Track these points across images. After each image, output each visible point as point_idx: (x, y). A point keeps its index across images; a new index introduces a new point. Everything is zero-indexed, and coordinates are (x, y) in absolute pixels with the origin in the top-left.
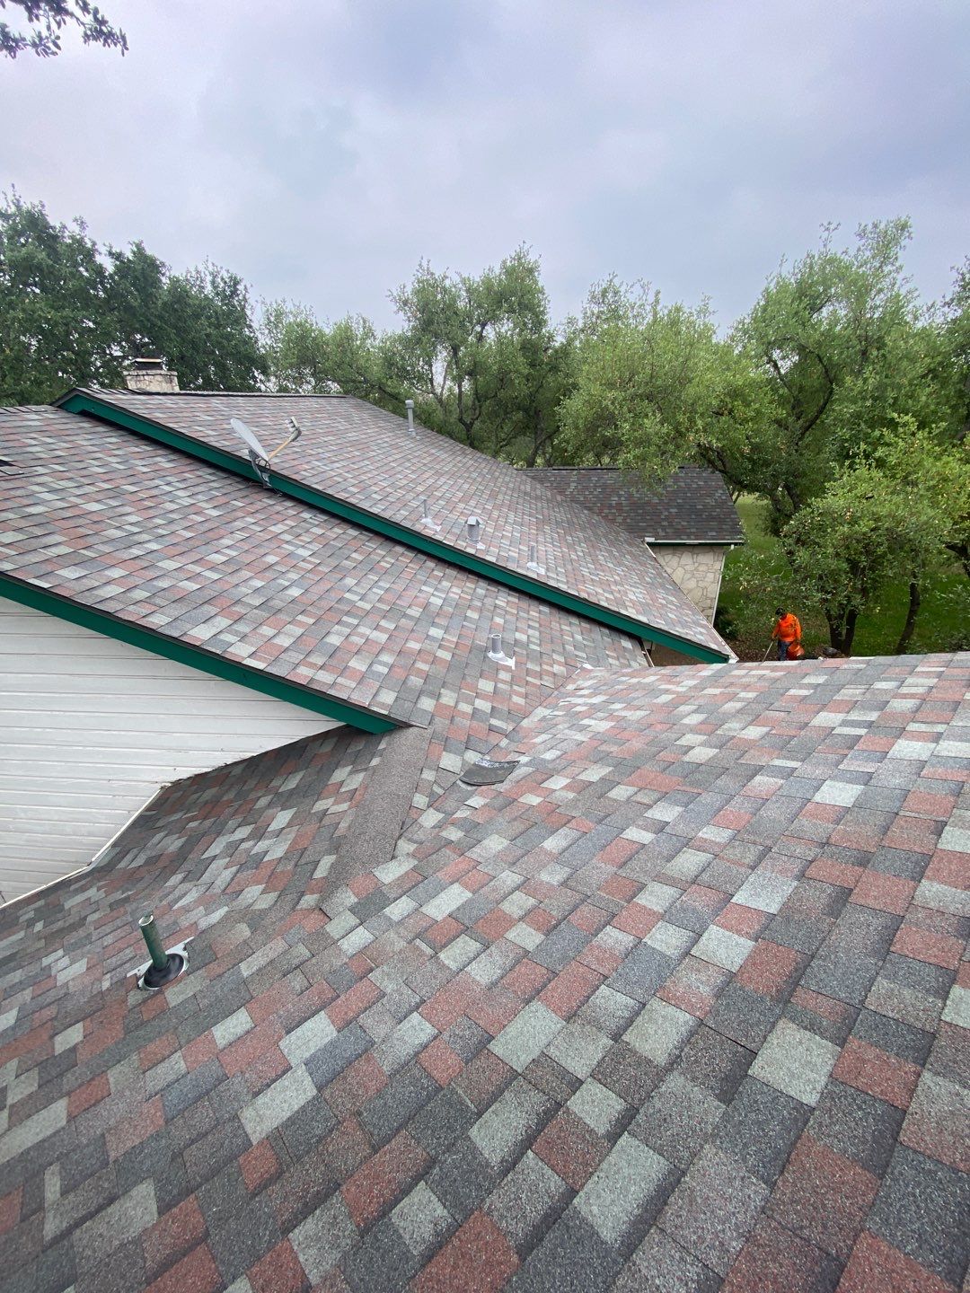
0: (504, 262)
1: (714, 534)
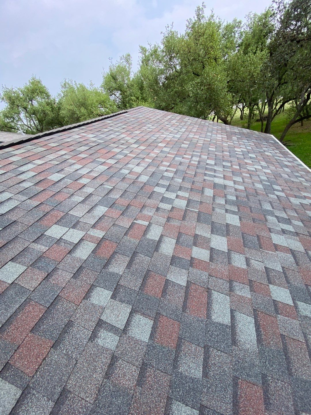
0: (29, 81)
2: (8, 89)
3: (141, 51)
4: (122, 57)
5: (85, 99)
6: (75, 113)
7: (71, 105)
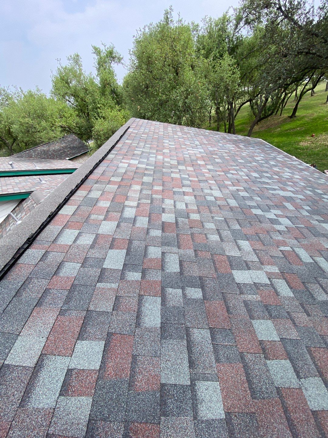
3: (94, 51)
4: (70, 57)
5: (44, 109)
6: (32, 126)
7: (24, 117)
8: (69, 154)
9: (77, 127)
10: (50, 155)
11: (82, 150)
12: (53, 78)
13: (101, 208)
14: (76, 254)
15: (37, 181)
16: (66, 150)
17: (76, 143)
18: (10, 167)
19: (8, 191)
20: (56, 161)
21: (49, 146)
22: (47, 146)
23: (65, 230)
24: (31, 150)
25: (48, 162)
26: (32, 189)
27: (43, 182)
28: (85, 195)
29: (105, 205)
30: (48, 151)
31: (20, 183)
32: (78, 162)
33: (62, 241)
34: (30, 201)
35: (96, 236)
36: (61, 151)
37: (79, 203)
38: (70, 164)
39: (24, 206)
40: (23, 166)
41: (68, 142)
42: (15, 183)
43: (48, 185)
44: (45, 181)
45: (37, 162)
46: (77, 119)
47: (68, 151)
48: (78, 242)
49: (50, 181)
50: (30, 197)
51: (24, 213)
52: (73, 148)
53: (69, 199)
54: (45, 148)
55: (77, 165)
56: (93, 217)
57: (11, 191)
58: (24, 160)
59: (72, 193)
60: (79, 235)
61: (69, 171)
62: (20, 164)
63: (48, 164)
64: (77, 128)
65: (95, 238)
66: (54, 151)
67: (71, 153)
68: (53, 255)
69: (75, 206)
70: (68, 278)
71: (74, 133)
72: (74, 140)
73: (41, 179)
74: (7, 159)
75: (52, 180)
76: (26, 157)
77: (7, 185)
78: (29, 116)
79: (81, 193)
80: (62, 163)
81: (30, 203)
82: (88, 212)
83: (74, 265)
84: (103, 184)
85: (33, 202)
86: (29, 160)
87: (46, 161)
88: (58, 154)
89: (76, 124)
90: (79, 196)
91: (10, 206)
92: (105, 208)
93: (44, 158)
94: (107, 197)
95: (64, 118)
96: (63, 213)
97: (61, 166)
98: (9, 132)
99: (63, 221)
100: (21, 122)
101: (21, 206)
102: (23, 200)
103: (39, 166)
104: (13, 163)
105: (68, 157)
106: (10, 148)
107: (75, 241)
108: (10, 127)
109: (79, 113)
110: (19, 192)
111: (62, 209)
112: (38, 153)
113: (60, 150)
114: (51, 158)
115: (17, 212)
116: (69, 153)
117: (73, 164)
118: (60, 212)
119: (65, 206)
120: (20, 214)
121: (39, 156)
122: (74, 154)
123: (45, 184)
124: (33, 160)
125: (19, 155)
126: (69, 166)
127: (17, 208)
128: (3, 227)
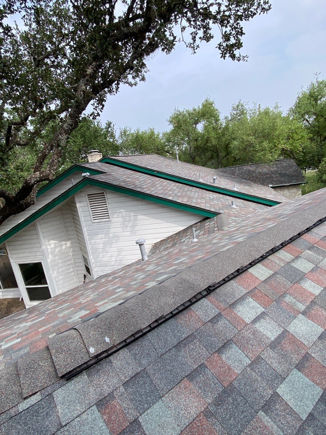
0: (202, 103)
1: (295, 181)
2: (179, 111)
5: (274, 128)
6: (251, 145)
7: (249, 135)
8: (275, 181)
9: (303, 152)
10: (253, 177)
11: (294, 180)
12: (300, 95)
13: (304, 292)
14: (249, 341)
15: (229, 202)
16: (274, 176)
17: (291, 170)
18: (212, 181)
19: (201, 205)
20: (256, 185)
21: (257, 167)
22: (255, 166)
23: (248, 297)
24: (237, 168)
25: (248, 184)
26: (220, 211)
27: (234, 206)
28: (288, 261)
29: (311, 290)
30: (254, 172)
31: (213, 199)
32: (282, 192)
33: (239, 311)
34: (213, 222)
35: (283, 333)
36: (267, 176)
37: (277, 268)
38: (271, 194)
39: (206, 224)
40: (223, 183)
41: (282, 167)
42: (209, 199)
43: (237, 212)
44: (237, 206)
45: (237, 182)
46: (308, 143)
47: (275, 178)
48: (257, 325)
49: (241, 208)
50: (215, 218)
51: (203, 232)
52: (285, 175)
53: (267, 257)
54: (252, 168)
55: (279, 197)
56: (288, 299)
57: (202, 206)
58: (227, 176)
59: (274, 251)
60: (262, 316)
61: (269, 203)
62: (221, 180)
63: (247, 187)
64: (301, 153)
65: (280, 335)
66: (260, 173)
67: (277, 180)
68: (225, 323)
69: (271, 270)
70: (229, 369)
71: (294, 158)
72: (291, 167)
73: (234, 202)
74: (212, 171)
75: (243, 207)
76: (229, 174)
77: (202, 198)
78: (254, 135)
79: (284, 255)
80: (262, 190)
81: (212, 224)
82: (284, 288)
83: (241, 356)
84: (319, 255)
85: (216, 225)
86: (231, 177)
87: (247, 183)
88: (263, 177)
89: (303, 149)
90: (280, 259)
91: (194, 219)
92: (311, 294)
93: (245, 179)
94: (321, 277)
95: (291, 140)
96: (253, 273)
97: (260, 194)
98: (227, 146)
99: (250, 285)
100: (243, 139)
101: (203, 222)
102: (208, 218)
103: (237, 187)
104: (217, 178)
105: (273, 184)
106: (219, 160)
107: (254, 321)
108: (230, 142)
109: (314, 136)
110: (209, 209)
111: (254, 266)
112: (242, 172)
113: (268, 174)
114: (252, 181)
115: (197, 228)
116: (275, 179)
117: (275, 195)
118: (250, 270)
119: (259, 265)
120: (199, 231)
121: (242, 176)
122: (281, 182)
123: (235, 209)
124: (234, 178)
125: (224, 169)
126: (268, 196)
127: (199, 224)
128: (180, 235)
